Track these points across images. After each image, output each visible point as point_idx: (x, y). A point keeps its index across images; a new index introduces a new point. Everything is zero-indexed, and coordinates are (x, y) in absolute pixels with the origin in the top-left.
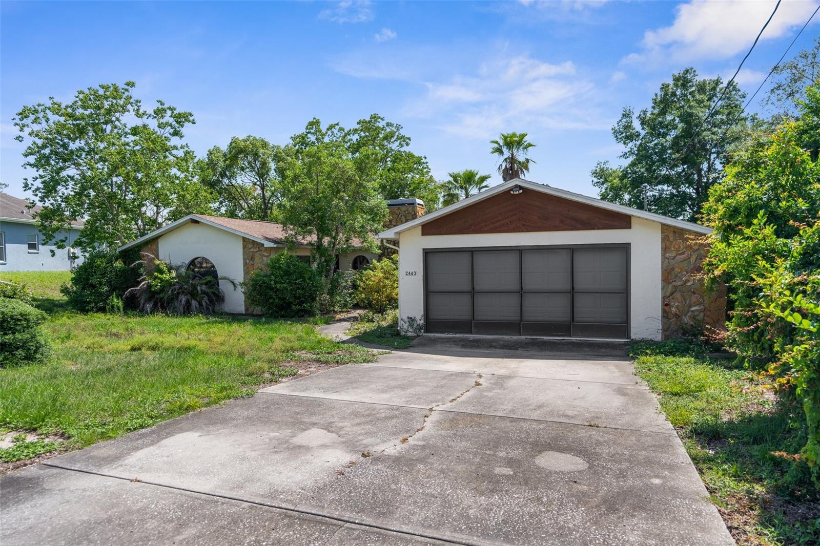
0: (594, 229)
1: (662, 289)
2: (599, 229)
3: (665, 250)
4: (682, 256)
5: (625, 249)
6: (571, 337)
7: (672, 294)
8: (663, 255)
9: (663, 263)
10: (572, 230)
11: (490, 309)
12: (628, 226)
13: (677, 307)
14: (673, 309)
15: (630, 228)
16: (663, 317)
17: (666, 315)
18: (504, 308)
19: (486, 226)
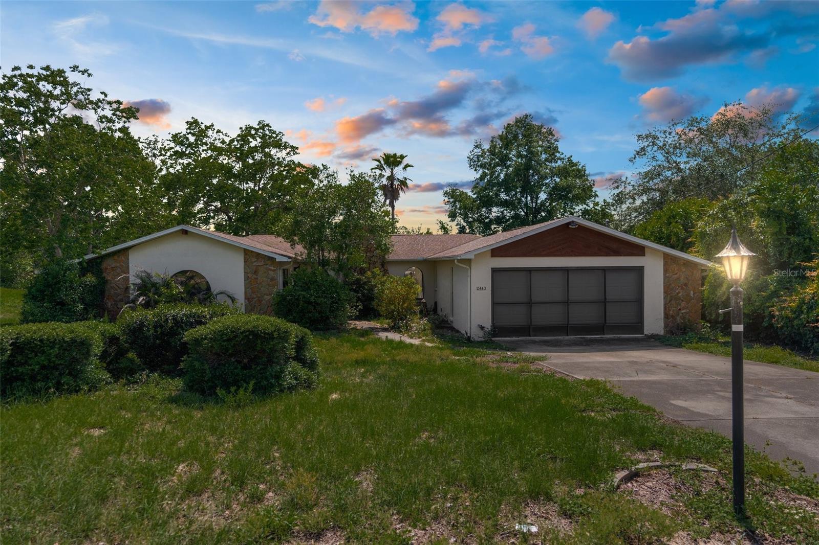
0: (621, 255)
1: (664, 298)
2: (625, 255)
3: (666, 271)
4: (675, 276)
5: (640, 270)
6: (604, 335)
7: (670, 301)
8: (665, 274)
9: (664, 280)
10: (607, 256)
11: (542, 316)
12: (643, 255)
13: (673, 311)
14: (671, 312)
15: (644, 255)
16: (665, 317)
17: (667, 316)
18: (552, 316)
19: (543, 251)
